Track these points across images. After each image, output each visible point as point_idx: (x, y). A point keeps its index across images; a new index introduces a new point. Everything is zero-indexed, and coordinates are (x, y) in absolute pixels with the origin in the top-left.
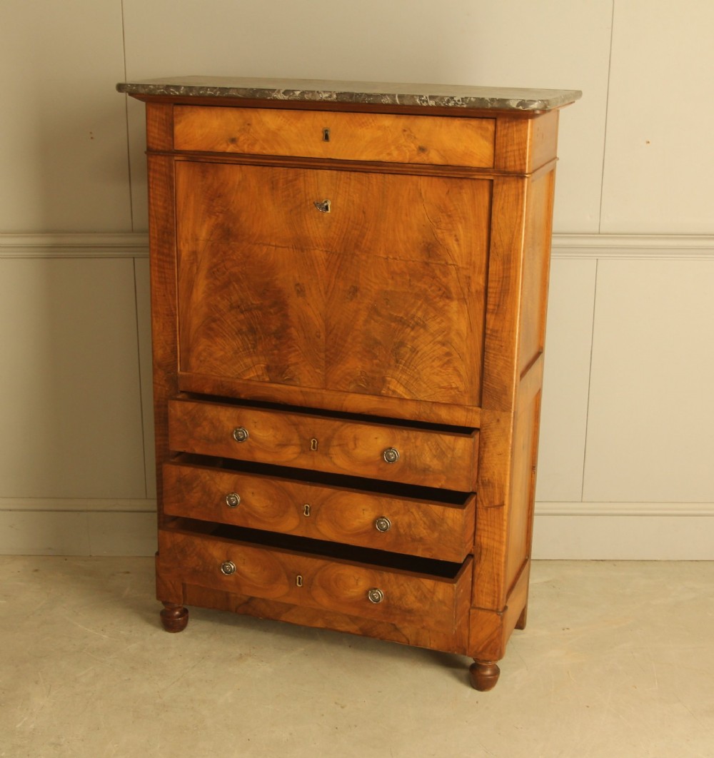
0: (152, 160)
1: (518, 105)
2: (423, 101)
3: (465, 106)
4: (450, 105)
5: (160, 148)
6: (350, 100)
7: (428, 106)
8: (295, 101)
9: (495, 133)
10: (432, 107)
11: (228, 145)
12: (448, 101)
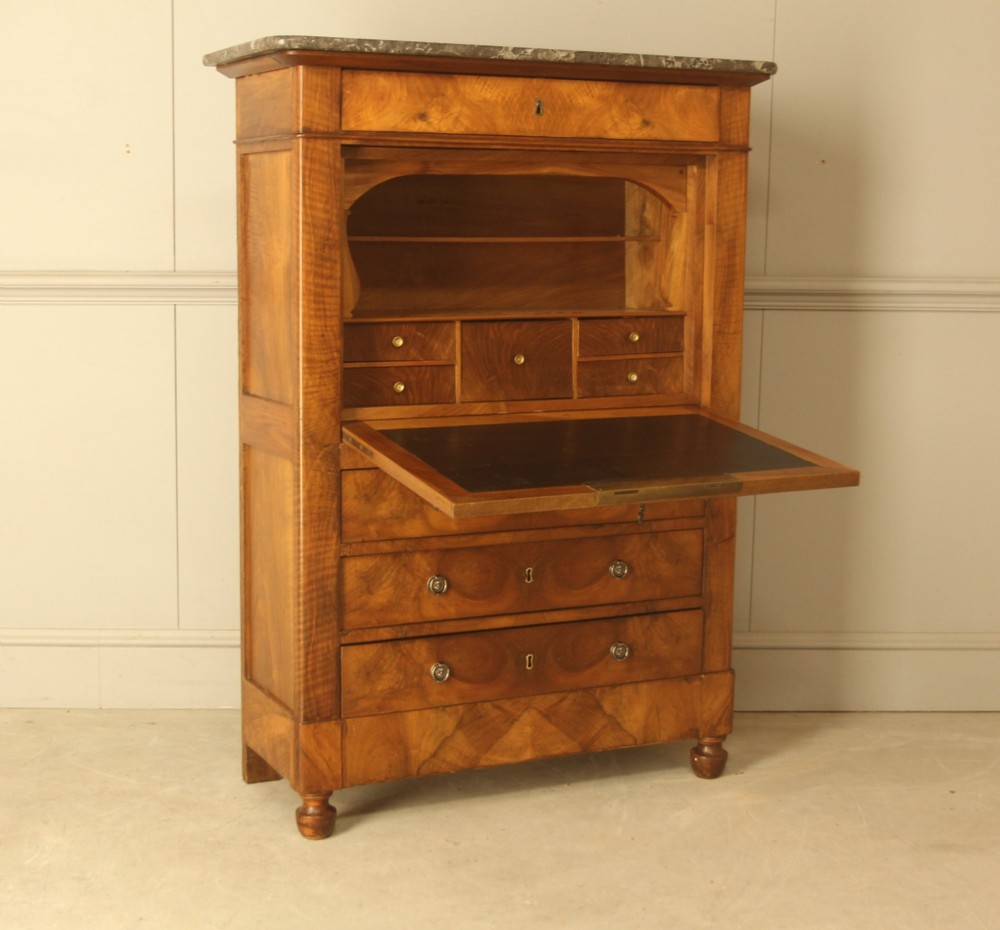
0: (311, 145)
1: (762, 68)
2: (670, 62)
3: (710, 68)
4: (697, 67)
5: (321, 128)
6: (590, 61)
7: (672, 69)
8: (525, 61)
9: (720, 101)
10: (678, 69)
11: (416, 121)
12: (695, 63)
